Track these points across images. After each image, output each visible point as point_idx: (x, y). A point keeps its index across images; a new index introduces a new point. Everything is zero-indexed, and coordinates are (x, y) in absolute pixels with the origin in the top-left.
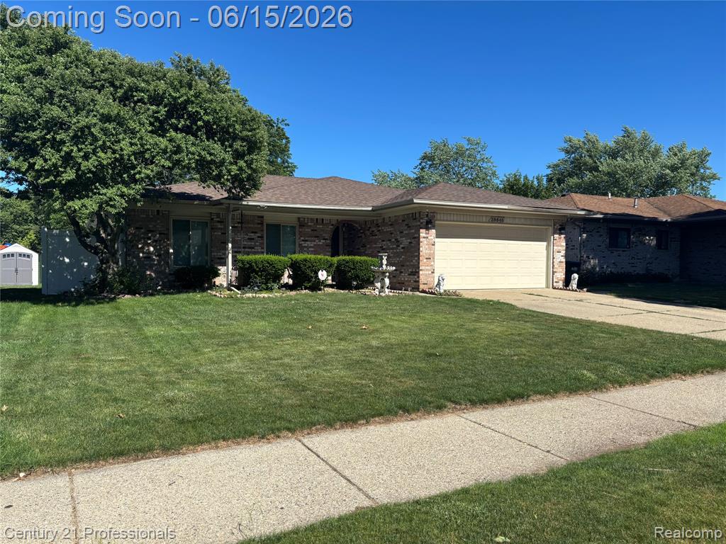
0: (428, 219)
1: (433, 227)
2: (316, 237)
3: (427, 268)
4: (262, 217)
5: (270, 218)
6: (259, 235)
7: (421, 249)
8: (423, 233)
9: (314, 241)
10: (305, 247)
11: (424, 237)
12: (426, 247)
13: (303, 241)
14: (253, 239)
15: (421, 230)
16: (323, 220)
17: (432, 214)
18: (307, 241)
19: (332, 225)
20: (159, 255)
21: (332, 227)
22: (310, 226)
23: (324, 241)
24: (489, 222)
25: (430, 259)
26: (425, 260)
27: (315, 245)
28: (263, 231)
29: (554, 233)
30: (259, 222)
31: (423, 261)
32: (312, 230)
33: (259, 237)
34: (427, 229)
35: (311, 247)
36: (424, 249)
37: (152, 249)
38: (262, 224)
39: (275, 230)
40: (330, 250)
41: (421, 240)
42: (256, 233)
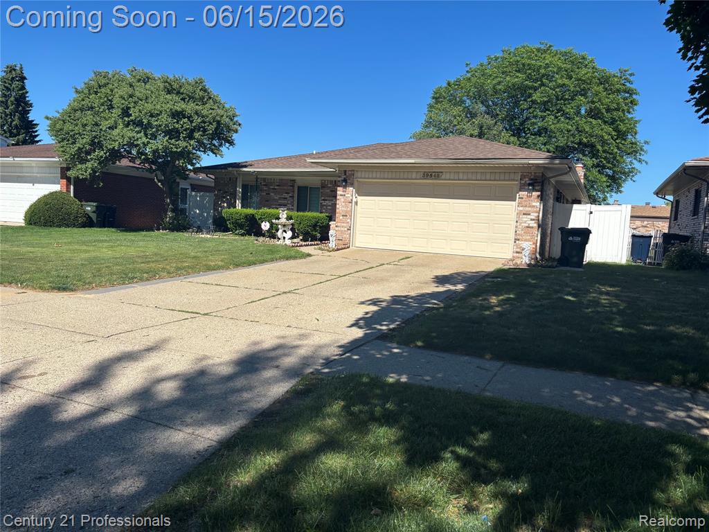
0: (346, 176)
1: (352, 185)
2: (333, 197)
3: (343, 224)
4: (294, 180)
5: (300, 182)
6: (290, 195)
7: (337, 206)
8: (340, 191)
9: (332, 201)
10: (324, 206)
11: (341, 195)
12: (343, 204)
13: (323, 200)
14: (286, 198)
15: (338, 188)
17: (350, 172)
18: (326, 200)
22: (329, 187)
24: (420, 179)
25: (346, 216)
26: (341, 218)
27: (332, 204)
28: (294, 192)
29: (521, 189)
30: (292, 184)
31: (339, 218)
33: (290, 197)
34: (345, 187)
36: (341, 207)
37: (226, 205)
38: (293, 186)
39: (303, 191)
41: (338, 197)
42: (288, 193)
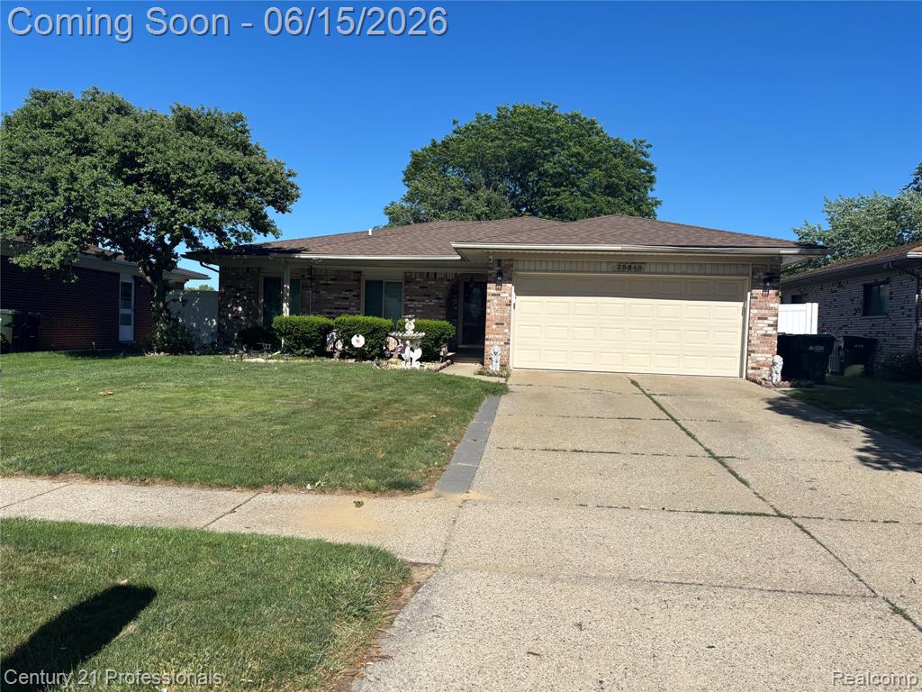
1: (510, 280)
2: (425, 295)
3: (497, 336)
4: (360, 272)
5: (369, 274)
7: (488, 311)
8: (491, 289)
9: (423, 301)
10: (410, 308)
11: (493, 295)
12: (497, 307)
13: (409, 300)
14: (347, 298)
15: (489, 285)
16: (435, 274)
17: (507, 262)
18: (414, 300)
19: (448, 280)
20: (247, 315)
21: (447, 283)
22: (419, 282)
23: (436, 301)
24: (614, 272)
25: (503, 324)
26: (494, 327)
27: (424, 306)
28: (360, 289)
29: (754, 287)
30: (356, 278)
31: (490, 327)
32: (421, 288)
33: (354, 296)
34: (499, 283)
35: (418, 308)
36: (493, 310)
37: (240, 309)
38: (359, 280)
39: (376, 287)
40: (444, 312)
41: (488, 298)
42: (351, 291)
